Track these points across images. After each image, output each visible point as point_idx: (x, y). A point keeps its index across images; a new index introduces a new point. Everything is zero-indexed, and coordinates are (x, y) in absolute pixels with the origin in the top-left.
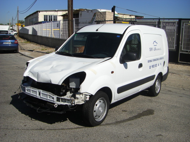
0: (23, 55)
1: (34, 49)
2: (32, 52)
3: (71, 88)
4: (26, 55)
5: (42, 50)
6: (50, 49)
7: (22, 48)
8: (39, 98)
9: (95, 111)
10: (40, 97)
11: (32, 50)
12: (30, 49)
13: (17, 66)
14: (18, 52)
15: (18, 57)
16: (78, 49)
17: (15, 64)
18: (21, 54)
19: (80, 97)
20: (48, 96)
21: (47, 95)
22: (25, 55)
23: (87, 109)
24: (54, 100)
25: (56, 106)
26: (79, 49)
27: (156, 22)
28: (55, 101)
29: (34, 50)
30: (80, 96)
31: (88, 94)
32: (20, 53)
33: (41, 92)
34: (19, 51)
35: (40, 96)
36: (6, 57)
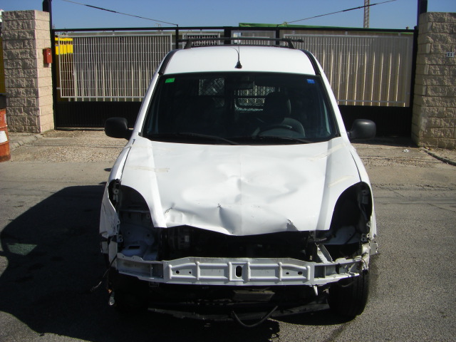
10: (246, 282)
20: (282, 271)
21: (276, 268)
24: (305, 275)
27: (169, 36)
28: (309, 278)
33: (249, 264)
35: (244, 278)
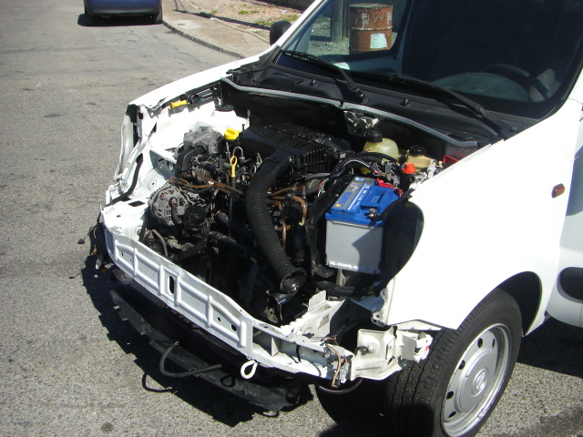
0: (174, 30)
1: (217, 8)
2: (205, 20)
3: (335, 270)
4: (185, 32)
5: (242, 13)
6: (268, 10)
7: (179, 4)
8: (171, 305)
9: (451, 395)
10: (176, 305)
11: (208, 12)
12: (203, 10)
13: (147, 75)
14: (161, 22)
15: (156, 41)
16: (364, 16)
17: (140, 68)
18: (170, 27)
19: (382, 343)
20: (211, 311)
21: (206, 303)
22: (181, 33)
23: (410, 390)
24: (239, 335)
25: (248, 370)
26: (371, 19)
28: (244, 343)
29: (215, 12)
30: (381, 339)
31: (427, 327)
32: (166, 24)
33: (180, 278)
34: (165, 18)
35: (175, 298)
36: (116, 41)
